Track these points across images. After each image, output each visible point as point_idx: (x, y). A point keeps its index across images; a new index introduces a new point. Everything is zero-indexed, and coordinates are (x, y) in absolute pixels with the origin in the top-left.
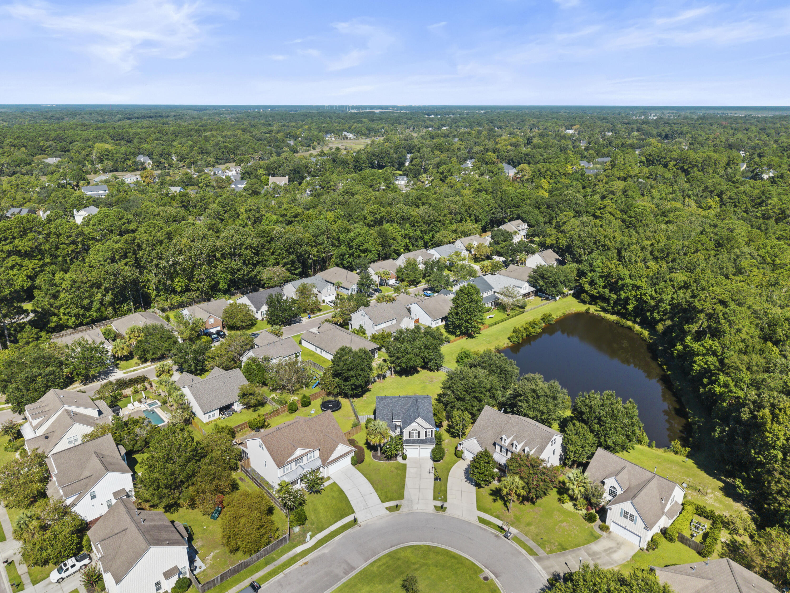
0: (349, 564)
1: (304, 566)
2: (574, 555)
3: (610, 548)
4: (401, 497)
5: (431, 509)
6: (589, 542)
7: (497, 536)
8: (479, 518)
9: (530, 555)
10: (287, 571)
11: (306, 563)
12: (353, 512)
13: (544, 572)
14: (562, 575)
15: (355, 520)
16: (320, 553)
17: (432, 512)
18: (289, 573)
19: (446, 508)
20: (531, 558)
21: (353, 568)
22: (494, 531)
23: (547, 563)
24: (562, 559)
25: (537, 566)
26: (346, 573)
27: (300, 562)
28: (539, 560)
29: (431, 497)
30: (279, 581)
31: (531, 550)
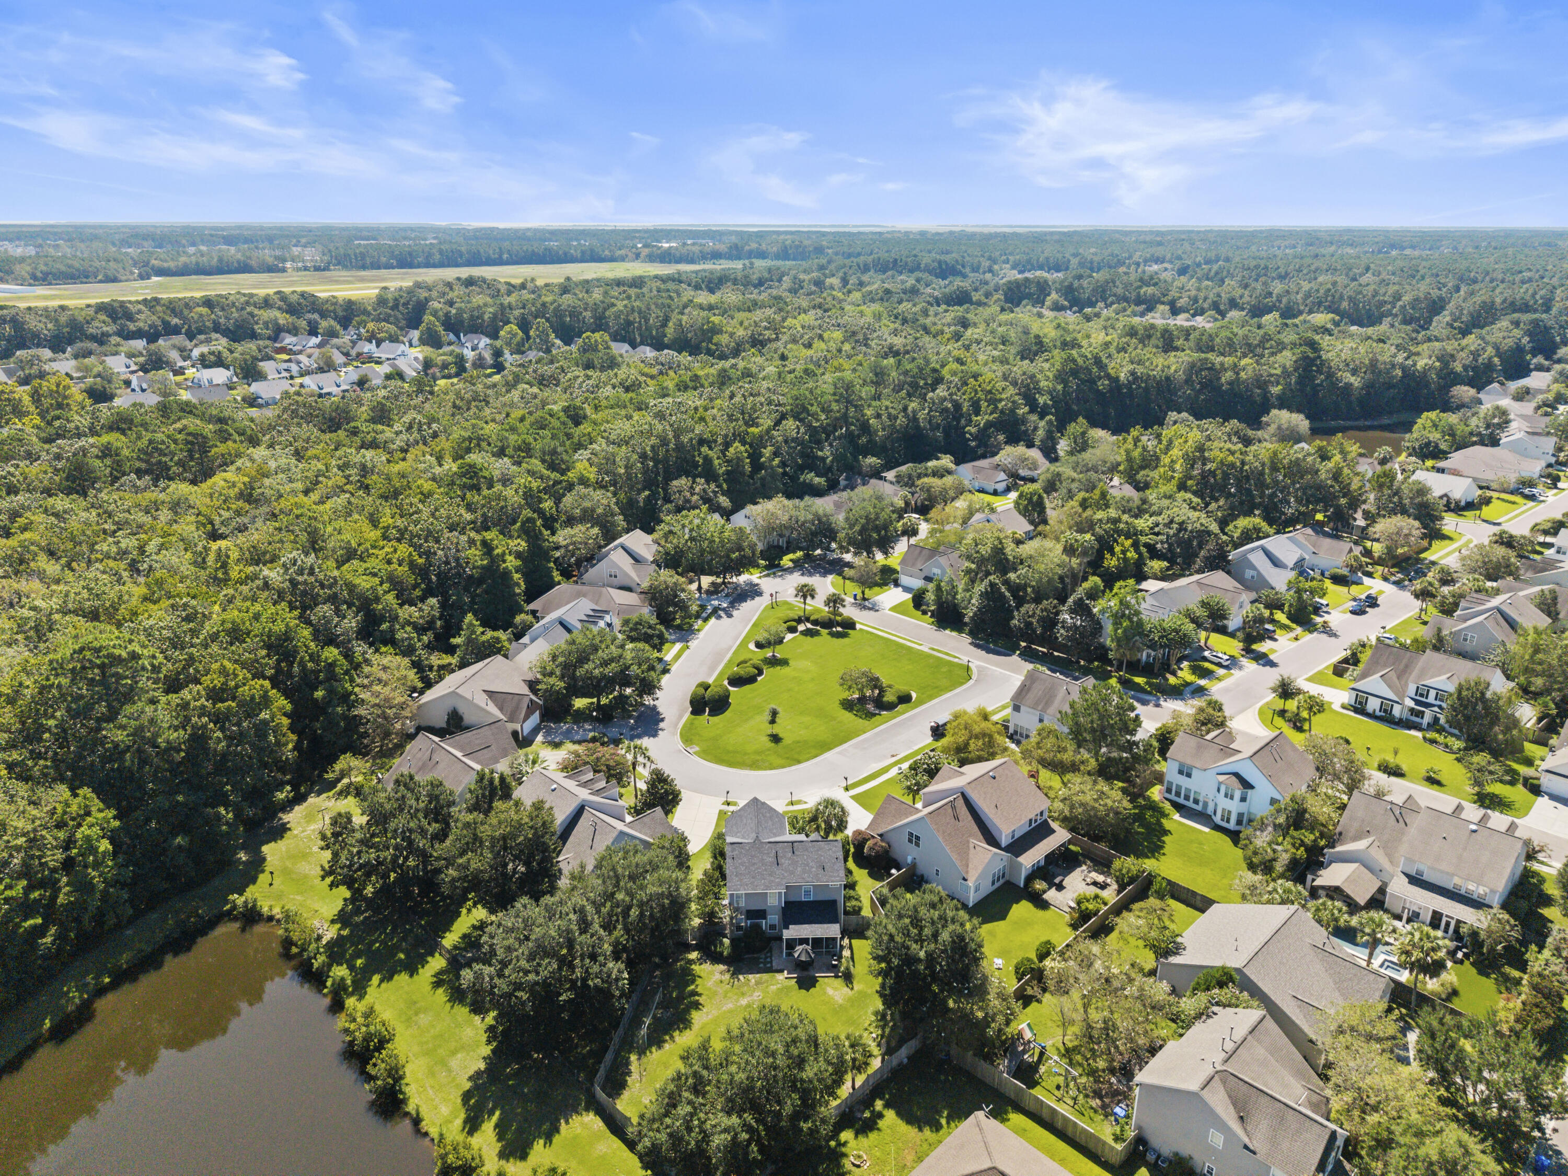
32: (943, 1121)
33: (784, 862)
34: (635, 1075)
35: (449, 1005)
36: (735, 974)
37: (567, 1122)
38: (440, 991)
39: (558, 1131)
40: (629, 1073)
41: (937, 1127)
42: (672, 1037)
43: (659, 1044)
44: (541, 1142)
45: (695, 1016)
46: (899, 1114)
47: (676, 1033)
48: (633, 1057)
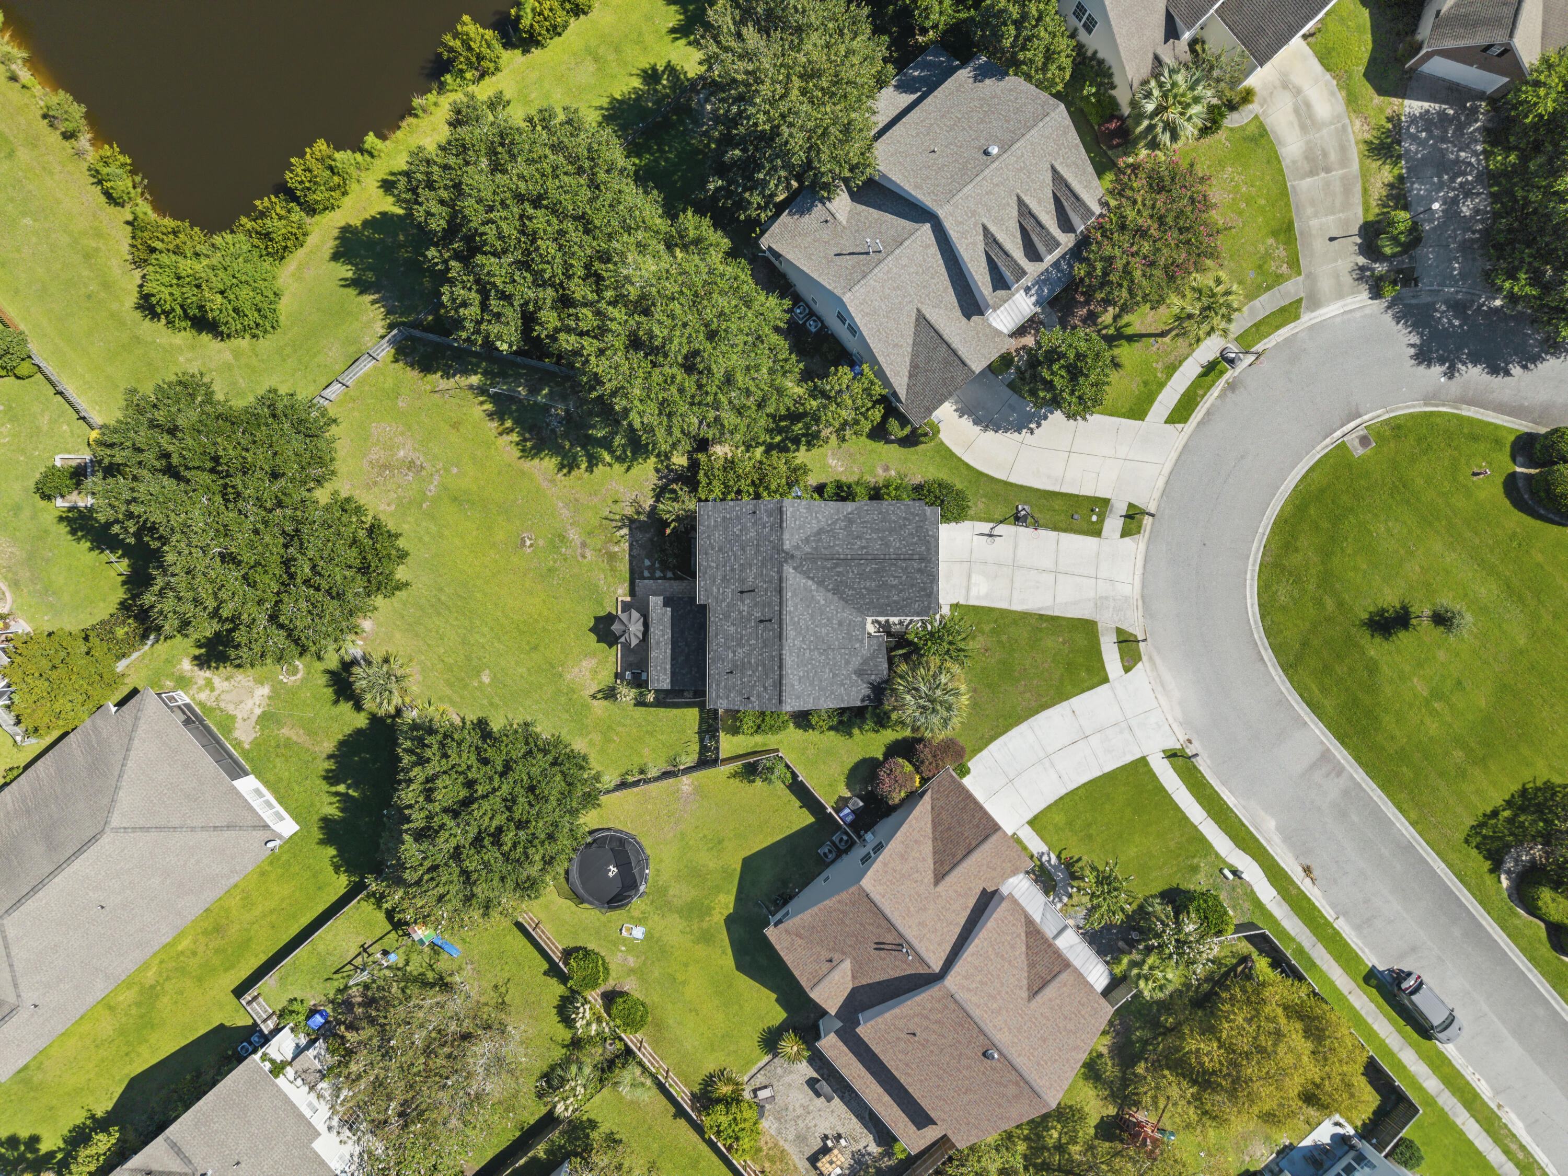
0: (1314, 766)
1: (1316, 873)
2: (1309, 211)
3: (1296, 111)
4: (1088, 628)
5: (1135, 547)
6: (1274, 159)
7: (1232, 386)
8: (1171, 420)
9: (1297, 317)
10: (1328, 913)
11: (1307, 870)
12: (1143, 761)
13: (1349, 300)
14: (1362, 260)
15: (1172, 755)
16: (1277, 839)
17: (1142, 546)
18: (1333, 906)
19: (1131, 505)
20: (1307, 319)
21: (1326, 756)
22: (1216, 391)
23: (1325, 284)
24: (1319, 245)
25: (1330, 311)
26: (1340, 771)
27: (1306, 885)
28: (1315, 303)
29: (1089, 542)
30: (1358, 928)
31: (1282, 310)
32: (341, 788)
33: (744, 606)
34: (444, 384)
35: (605, 102)
36: (631, 523)
37: (374, 302)
38: (637, 83)
39: (361, 293)
40: (447, 375)
41: (331, 778)
42: (509, 431)
43: (498, 414)
44: (350, 274)
45: (548, 463)
46: (359, 732)
47: (515, 437)
48: (475, 380)
